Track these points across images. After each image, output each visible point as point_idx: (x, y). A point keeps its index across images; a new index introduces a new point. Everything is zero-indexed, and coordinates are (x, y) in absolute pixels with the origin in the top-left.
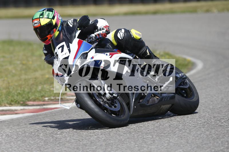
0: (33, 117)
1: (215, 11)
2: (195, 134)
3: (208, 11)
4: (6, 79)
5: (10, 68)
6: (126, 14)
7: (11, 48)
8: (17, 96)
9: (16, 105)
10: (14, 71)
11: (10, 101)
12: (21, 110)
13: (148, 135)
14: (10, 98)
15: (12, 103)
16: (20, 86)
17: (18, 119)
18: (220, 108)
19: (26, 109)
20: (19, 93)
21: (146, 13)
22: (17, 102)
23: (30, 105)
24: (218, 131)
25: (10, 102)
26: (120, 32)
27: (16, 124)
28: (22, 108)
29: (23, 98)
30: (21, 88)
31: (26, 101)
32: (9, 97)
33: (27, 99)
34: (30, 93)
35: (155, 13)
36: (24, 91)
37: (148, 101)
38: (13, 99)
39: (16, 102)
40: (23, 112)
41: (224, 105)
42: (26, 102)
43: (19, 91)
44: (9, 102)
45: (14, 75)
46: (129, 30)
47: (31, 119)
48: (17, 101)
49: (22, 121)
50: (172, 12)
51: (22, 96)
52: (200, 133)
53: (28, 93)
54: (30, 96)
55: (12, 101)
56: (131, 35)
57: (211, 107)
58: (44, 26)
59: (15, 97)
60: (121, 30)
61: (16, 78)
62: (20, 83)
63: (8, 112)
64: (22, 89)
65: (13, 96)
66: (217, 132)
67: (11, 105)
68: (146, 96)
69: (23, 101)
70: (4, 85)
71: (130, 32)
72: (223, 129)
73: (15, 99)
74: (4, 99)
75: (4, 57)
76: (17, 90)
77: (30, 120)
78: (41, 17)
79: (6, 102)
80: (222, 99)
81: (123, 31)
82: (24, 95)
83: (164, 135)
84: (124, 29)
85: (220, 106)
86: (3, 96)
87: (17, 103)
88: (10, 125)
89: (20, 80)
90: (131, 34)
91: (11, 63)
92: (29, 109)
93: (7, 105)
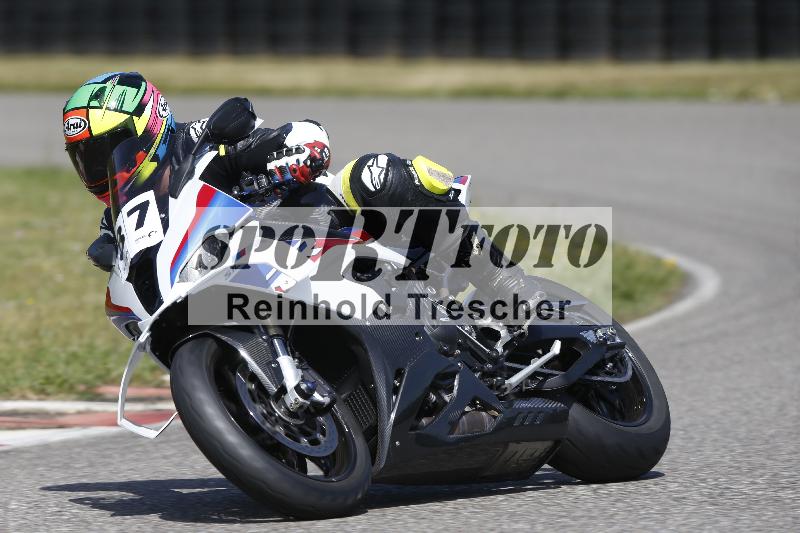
0: (120, 439)
1: (770, 95)
2: (684, 525)
3: (744, 96)
4: (30, 302)
5: (47, 264)
6: (460, 94)
7: (54, 198)
8: (68, 363)
9: (62, 395)
10: (59, 278)
11: (41, 381)
12: (79, 413)
13: (516, 522)
14: (41, 370)
15: (50, 389)
16: (79, 329)
17: (65, 445)
18: (772, 436)
19: (96, 412)
20: (74, 356)
21: (530, 94)
22: (66, 386)
23: (109, 396)
24: (764, 518)
25: (41, 384)
26: (370, 163)
27: (58, 462)
28: (82, 406)
29: (88, 372)
30: (81, 336)
31: (99, 383)
32: (40, 368)
33: (99, 377)
34: (114, 357)
35: (560, 94)
36: (91, 348)
37: (454, 425)
38: (51, 374)
39: (61, 385)
40: (84, 420)
41: (787, 428)
42: (98, 387)
43: (74, 348)
44: (36, 383)
45: (60, 291)
46: (405, 161)
47: (111, 446)
48: (65, 381)
49: (79, 453)
50: (621, 94)
51: (83, 364)
52: (700, 522)
53: (107, 354)
54: (111, 365)
55: (48, 380)
56: (411, 177)
57: (742, 432)
58: (101, 137)
59: (61, 369)
60: (376, 156)
61: (66, 301)
62: (80, 318)
63: (32, 419)
64: (86, 340)
65: (51, 365)
66: (758, 523)
67: (42, 396)
68: (446, 402)
69: (85, 383)
70: (23, 326)
71: (408, 166)
72: (782, 513)
73: (59, 376)
74: (20, 372)
75: (26, 226)
76: (66, 344)
77: (108, 449)
78: (94, 103)
79: (26, 383)
80: (782, 407)
81: (383, 160)
82: (91, 363)
83: (573, 523)
84: (387, 155)
85: (772, 431)
86: (19, 363)
87: (66, 389)
88: (36, 465)
89: (81, 308)
90: (414, 172)
91: (50, 247)
92: (104, 412)
93: (30, 395)
